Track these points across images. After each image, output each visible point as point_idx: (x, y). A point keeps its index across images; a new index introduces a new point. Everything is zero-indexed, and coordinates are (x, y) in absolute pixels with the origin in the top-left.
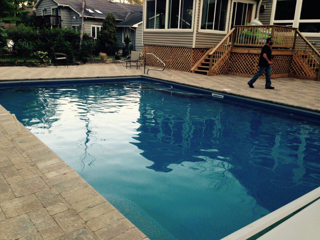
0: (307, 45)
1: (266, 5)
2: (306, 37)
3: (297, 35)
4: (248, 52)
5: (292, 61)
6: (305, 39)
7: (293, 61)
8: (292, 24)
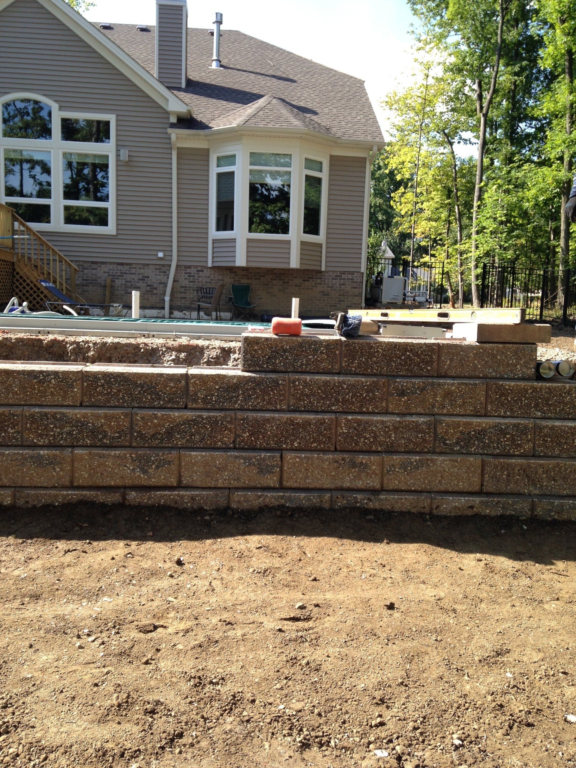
5: (15, 274)
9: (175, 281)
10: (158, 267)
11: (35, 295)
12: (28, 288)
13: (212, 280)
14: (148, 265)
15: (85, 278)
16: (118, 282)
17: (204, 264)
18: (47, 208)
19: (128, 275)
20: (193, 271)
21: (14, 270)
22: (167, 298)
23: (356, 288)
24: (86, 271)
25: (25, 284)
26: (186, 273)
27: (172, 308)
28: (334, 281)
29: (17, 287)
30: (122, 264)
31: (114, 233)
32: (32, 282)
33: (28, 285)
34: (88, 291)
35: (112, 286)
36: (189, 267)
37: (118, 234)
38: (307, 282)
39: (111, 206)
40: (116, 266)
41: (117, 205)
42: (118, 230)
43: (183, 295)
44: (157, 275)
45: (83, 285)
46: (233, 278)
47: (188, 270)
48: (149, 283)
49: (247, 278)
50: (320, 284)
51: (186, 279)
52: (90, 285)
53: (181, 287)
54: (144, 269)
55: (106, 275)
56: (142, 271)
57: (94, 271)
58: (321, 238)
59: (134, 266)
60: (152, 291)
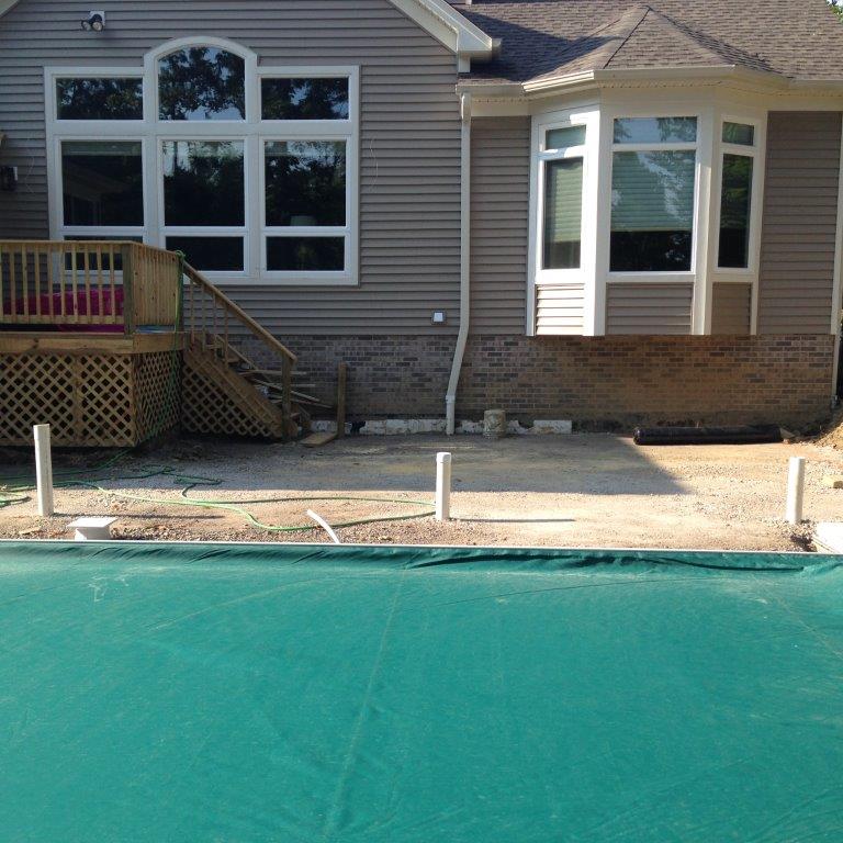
0: (230, 315)
1: (19, 167)
2: (218, 286)
3: (187, 280)
4: (35, 347)
5: (184, 371)
6: (219, 292)
7: (189, 370)
8: (140, 239)
9: (463, 365)
10: (433, 339)
11: (219, 408)
12: (207, 396)
13: (533, 360)
14: (415, 337)
15: (303, 366)
16: (361, 371)
17: (517, 331)
18: (238, 242)
19: (378, 358)
20: (498, 343)
21: (183, 363)
22: (450, 399)
23: (821, 365)
24: (304, 353)
25: (201, 389)
26: (484, 349)
27: (459, 416)
28: (775, 353)
29: (188, 395)
30: (368, 338)
31: (356, 283)
32: (213, 385)
33: (207, 390)
35: (348, 379)
36: (492, 337)
37: (361, 284)
38: (718, 358)
39: (348, 232)
40: (357, 341)
41: (361, 231)
42: (361, 275)
43: (479, 390)
44: (431, 354)
46: (574, 355)
47: (489, 344)
48: (417, 369)
49: (600, 355)
50: (747, 360)
51: (484, 360)
53: (475, 375)
54: (407, 344)
55: (340, 358)
56: (403, 348)
57: (319, 353)
58: (749, 273)
59: (389, 340)
60: (422, 385)
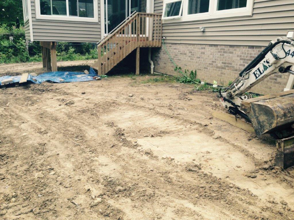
24: (225, 55)
30: (253, 47)
31: (250, 14)
34: (225, 74)
37: (253, 14)
40: (247, 49)
42: (253, 9)
45: (223, 68)
52: (227, 68)
55: (239, 58)
57: (231, 55)
60: (276, 79)
